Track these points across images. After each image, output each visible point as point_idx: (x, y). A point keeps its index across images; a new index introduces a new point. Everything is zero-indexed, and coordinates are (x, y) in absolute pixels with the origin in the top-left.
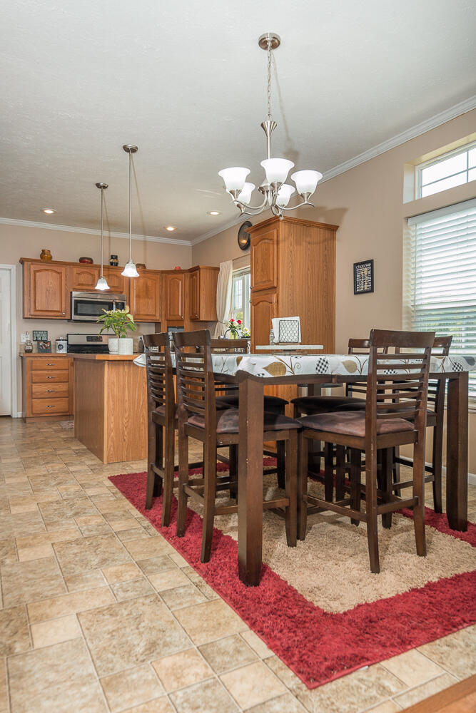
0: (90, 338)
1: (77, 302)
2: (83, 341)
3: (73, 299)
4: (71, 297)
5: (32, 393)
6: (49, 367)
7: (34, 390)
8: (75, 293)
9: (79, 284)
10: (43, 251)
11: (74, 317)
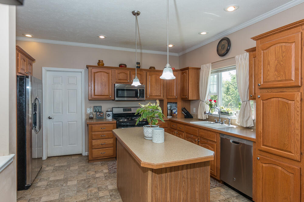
0: (125, 110)
1: (118, 90)
2: (121, 111)
3: (116, 88)
4: (115, 87)
5: (92, 146)
6: (102, 130)
7: (93, 144)
8: (116, 85)
9: (119, 80)
10: (99, 61)
11: (116, 99)
